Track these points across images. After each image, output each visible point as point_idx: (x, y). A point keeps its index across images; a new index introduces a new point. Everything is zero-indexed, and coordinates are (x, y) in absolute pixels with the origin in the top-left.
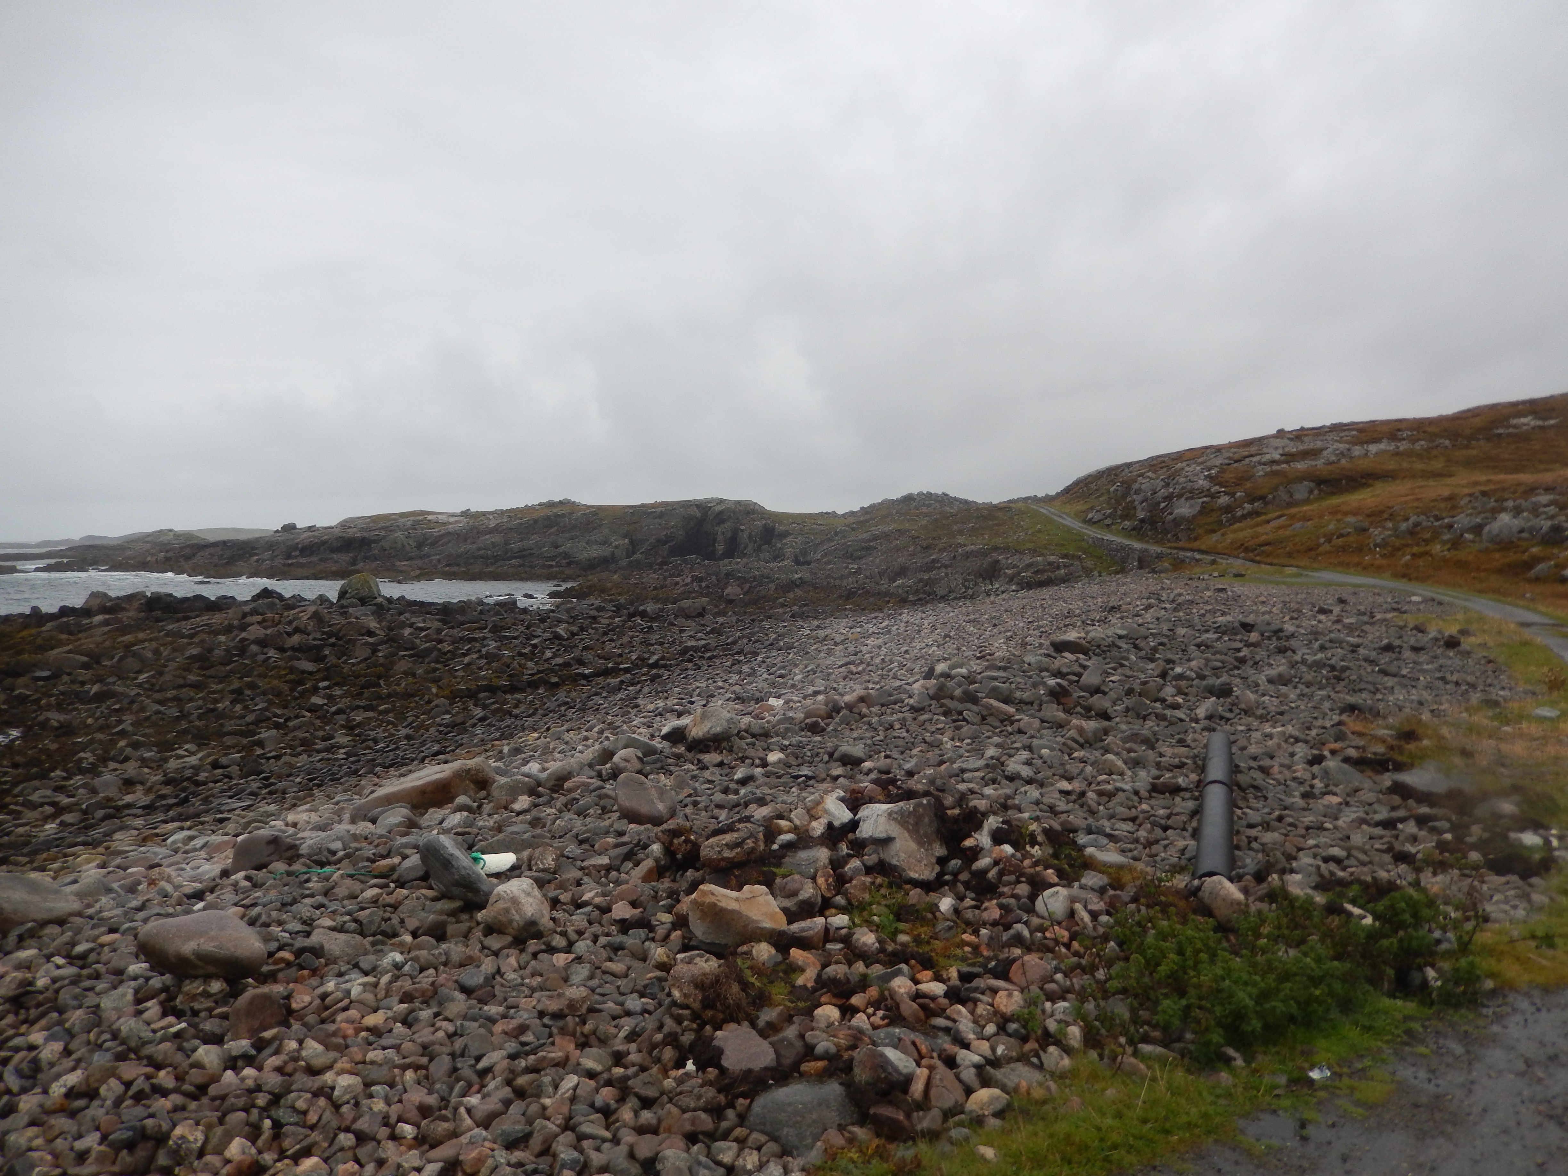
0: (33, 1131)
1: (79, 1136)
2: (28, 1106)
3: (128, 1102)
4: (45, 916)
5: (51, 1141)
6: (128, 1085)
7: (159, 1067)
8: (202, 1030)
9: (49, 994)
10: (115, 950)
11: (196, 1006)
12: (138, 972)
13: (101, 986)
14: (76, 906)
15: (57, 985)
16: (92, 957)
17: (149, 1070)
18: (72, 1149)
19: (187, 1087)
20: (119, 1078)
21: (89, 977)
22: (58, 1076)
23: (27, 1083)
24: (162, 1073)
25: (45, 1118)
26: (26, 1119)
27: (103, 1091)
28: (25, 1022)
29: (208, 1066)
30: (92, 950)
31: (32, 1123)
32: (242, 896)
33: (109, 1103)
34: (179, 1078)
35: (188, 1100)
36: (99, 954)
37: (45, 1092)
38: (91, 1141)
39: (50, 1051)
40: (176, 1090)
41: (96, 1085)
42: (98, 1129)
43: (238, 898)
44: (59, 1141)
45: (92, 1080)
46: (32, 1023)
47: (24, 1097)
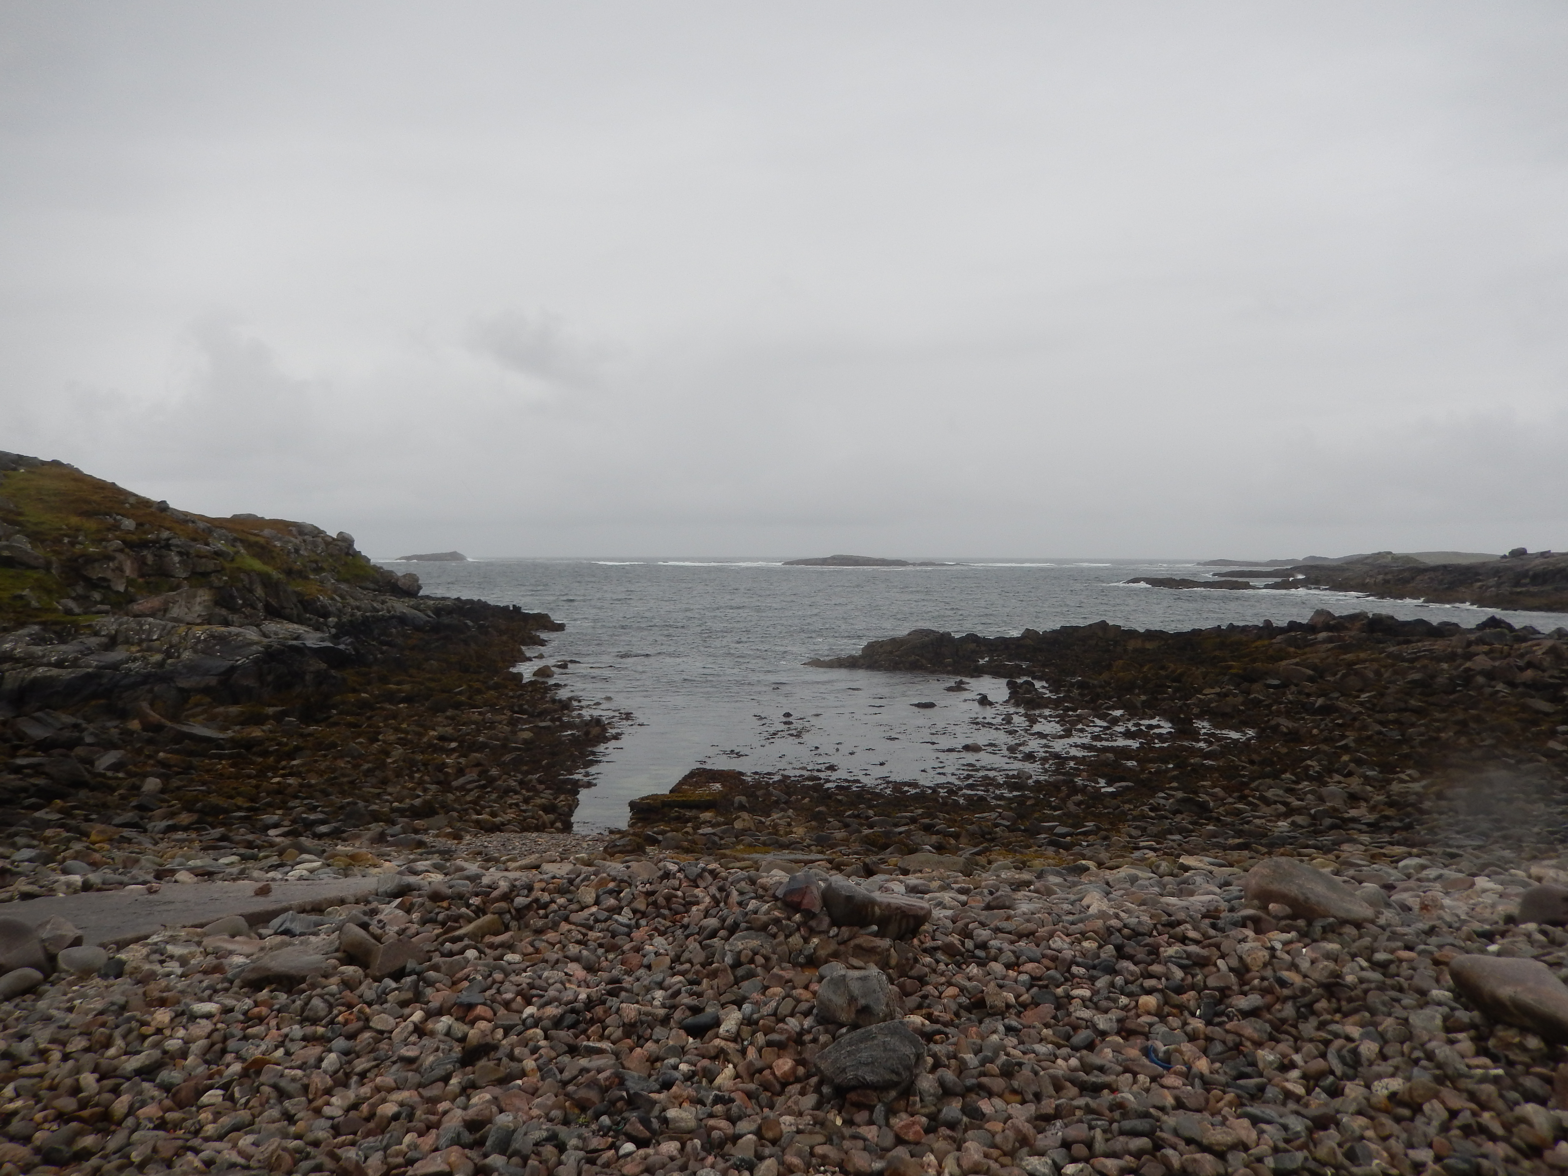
0: (1362, 1121)
1: (1411, 1146)
2: (1353, 1095)
3: (1455, 1132)
4: (1342, 914)
5: (1385, 1139)
6: (1454, 1114)
7: (1484, 1107)
8: (1521, 1085)
9: (1358, 992)
10: (1414, 969)
11: (1512, 1056)
12: (1443, 999)
13: (1407, 1001)
14: (1369, 912)
15: (1364, 986)
16: (1393, 968)
17: (1473, 1106)
18: (1406, 1155)
19: (1515, 1140)
20: (1443, 1102)
21: (1393, 988)
22: (1379, 1077)
23: (1350, 1072)
24: (1486, 1116)
25: (1373, 1113)
26: (1353, 1108)
27: (1426, 1107)
28: (1338, 1010)
29: (1537, 1126)
30: (1391, 962)
31: (1360, 1113)
32: (1541, 951)
33: (1436, 1123)
34: (1508, 1127)
35: (1519, 1157)
36: (1398, 967)
37: (1368, 1087)
38: (1424, 1155)
39: (1368, 1048)
40: (1506, 1140)
41: (1420, 1101)
42: (1430, 1146)
43: (1536, 952)
44: (1392, 1142)
45: (1415, 1094)
46: (1346, 1015)
47: (1348, 1083)
